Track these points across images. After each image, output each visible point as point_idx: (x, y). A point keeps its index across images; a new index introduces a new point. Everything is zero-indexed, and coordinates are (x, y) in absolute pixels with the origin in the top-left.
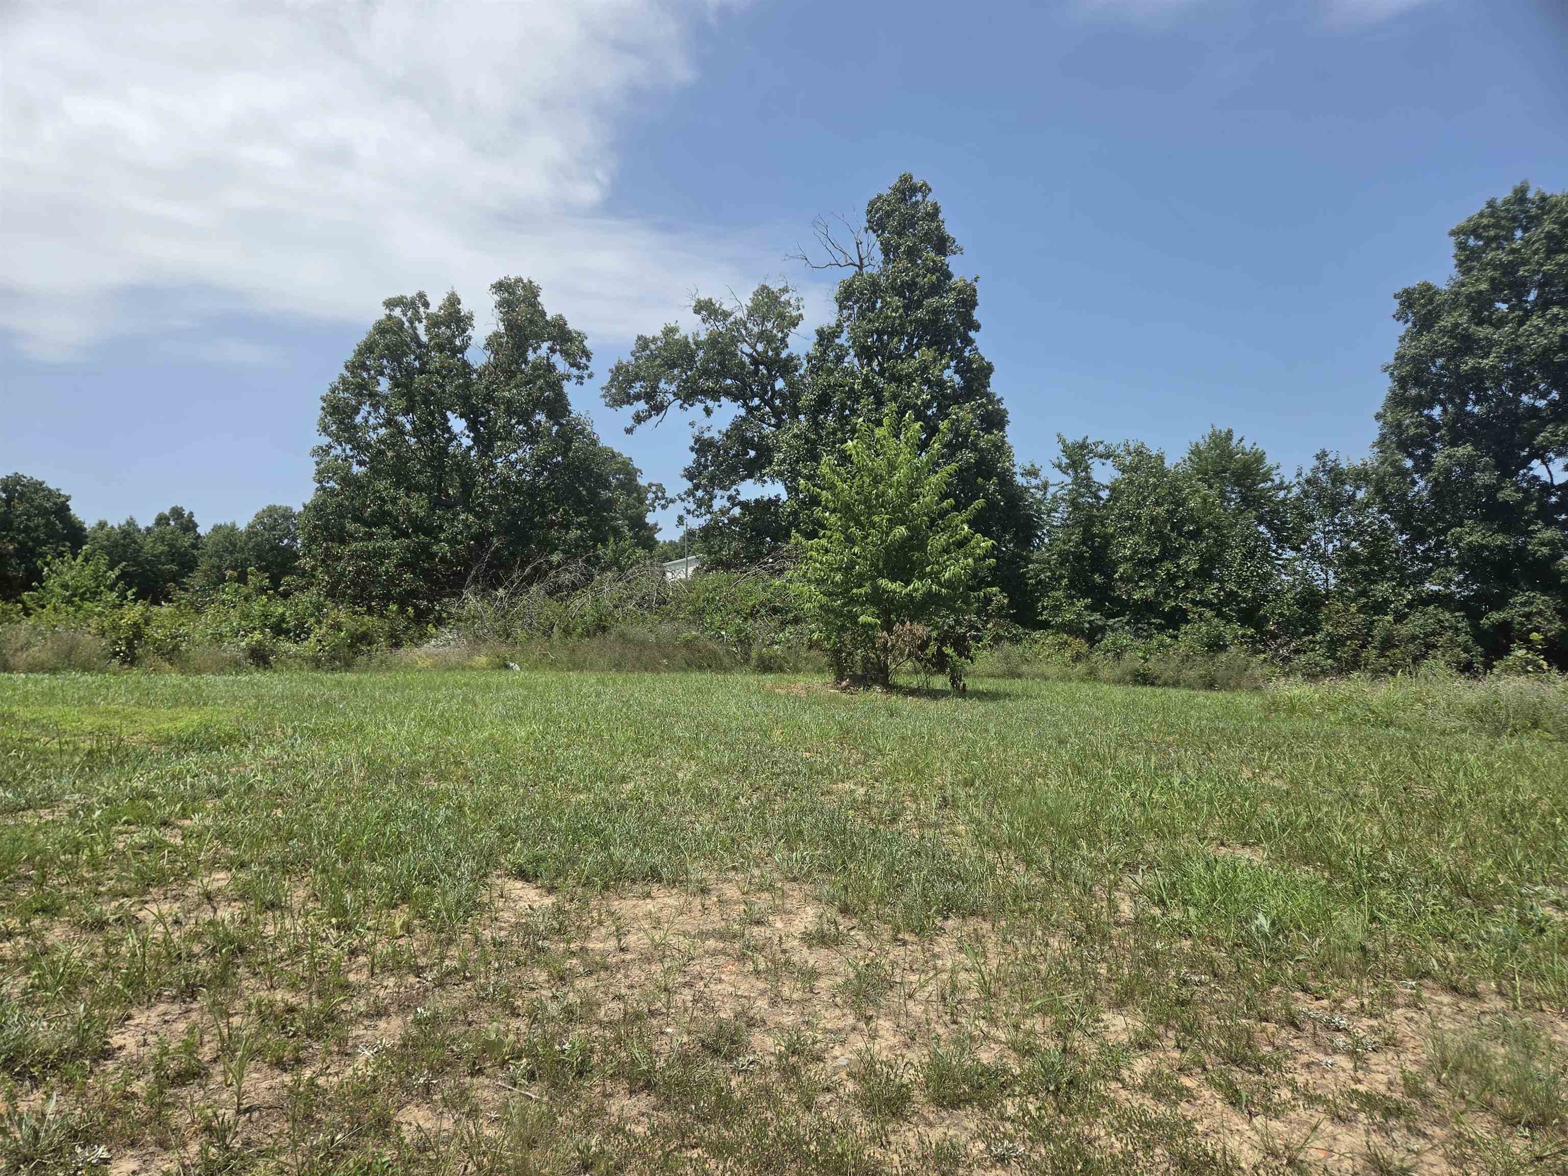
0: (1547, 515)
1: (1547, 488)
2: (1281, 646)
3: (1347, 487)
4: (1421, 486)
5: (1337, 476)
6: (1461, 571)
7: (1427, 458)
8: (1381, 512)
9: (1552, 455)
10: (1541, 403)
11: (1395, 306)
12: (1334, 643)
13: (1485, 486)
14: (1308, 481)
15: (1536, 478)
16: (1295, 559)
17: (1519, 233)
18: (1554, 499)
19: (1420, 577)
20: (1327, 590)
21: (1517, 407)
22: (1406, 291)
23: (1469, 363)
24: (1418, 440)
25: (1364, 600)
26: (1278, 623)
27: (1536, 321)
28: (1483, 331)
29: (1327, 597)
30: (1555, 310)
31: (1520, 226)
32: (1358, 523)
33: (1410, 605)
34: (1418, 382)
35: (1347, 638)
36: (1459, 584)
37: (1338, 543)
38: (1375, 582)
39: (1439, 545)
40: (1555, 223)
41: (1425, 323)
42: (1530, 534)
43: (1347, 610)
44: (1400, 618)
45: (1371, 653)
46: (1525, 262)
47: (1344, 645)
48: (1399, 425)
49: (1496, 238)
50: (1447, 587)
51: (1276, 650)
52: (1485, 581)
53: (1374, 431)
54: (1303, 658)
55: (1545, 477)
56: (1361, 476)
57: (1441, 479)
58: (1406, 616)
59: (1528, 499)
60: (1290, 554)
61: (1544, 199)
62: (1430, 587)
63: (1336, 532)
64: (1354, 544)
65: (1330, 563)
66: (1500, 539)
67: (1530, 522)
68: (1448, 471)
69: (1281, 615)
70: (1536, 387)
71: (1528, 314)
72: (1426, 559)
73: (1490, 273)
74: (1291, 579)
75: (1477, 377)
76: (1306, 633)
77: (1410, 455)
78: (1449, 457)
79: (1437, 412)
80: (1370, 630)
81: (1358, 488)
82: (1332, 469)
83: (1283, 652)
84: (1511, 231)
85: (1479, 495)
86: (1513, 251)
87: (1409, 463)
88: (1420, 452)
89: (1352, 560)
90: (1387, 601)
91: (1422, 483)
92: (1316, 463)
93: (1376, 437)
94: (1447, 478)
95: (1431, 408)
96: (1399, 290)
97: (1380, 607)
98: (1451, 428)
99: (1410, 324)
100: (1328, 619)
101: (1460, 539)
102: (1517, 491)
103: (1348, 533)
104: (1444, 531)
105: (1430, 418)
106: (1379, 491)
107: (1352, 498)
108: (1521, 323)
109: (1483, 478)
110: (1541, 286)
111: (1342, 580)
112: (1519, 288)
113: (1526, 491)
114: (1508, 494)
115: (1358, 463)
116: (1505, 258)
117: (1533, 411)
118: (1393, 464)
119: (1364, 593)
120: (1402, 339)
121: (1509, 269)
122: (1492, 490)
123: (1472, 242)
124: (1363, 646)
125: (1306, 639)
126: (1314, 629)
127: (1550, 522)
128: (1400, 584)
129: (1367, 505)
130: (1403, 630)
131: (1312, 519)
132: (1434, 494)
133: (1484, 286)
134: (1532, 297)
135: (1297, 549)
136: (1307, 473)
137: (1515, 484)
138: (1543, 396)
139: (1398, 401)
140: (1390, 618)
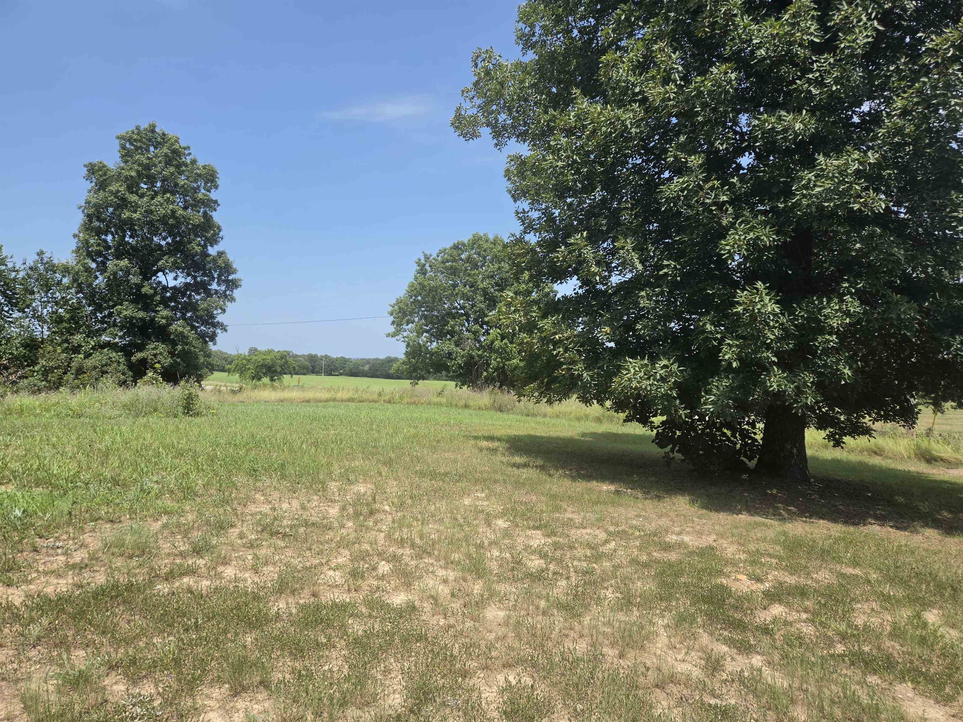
0: (165, 302)
1: (165, 288)
2: (11, 374)
3: (57, 275)
4: (100, 281)
5: (51, 268)
6: (121, 330)
7: (104, 263)
8: (77, 293)
9: (167, 271)
10: (163, 243)
11: (84, 171)
12: (46, 372)
13: (136, 284)
14: (31, 268)
15: (160, 282)
16: (21, 318)
17: (152, 149)
18: (168, 294)
19: (99, 333)
20: (43, 338)
21: (151, 243)
22: (90, 164)
23: (126, 214)
24: (99, 253)
25: (66, 345)
26: (9, 359)
27: (159, 198)
28: (133, 198)
29: (42, 342)
30: (168, 195)
31: (153, 145)
32: (63, 298)
33: (93, 348)
34: (99, 219)
35: (55, 368)
36: (121, 337)
37: (50, 310)
38: (72, 334)
39: (110, 315)
40: (169, 149)
41: (102, 186)
42: (157, 312)
43: (55, 351)
44: (88, 356)
45: (70, 377)
46: (155, 166)
47: (53, 372)
48: (87, 242)
49: (140, 147)
50: (114, 339)
51: (7, 377)
52: (134, 336)
53: (73, 244)
54: (25, 381)
55: (164, 283)
56: (66, 270)
57: (111, 277)
58: (91, 354)
59: (156, 294)
60: (16, 314)
61: (164, 134)
62: (105, 338)
63: (49, 302)
64: (60, 310)
65: (45, 322)
66: (141, 314)
67: (156, 306)
68: (115, 274)
69: (11, 354)
70: (161, 234)
71: (156, 193)
72: (102, 322)
73: (136, 167)
74: (18, 330)
75: (130, 223)
76: (28, 366)
77: (94, 261)
78: (116, 265)
79: (109, 238)
80: (69, 363)
81: (64, 276)
82: (47, 263)
83: (13, 378)
84: (148, 146)
85: (132, 288)
86: (149, 158)
87: (94, 265)
88: (100, 259)
89: (59, 320)
90: (80, 346)
91: (101, 278)
92: (37, 257)
93: (74, 248)
94: (115, 277)
95: (106, 235)
96: (87, 163)
97: (76, 350)
98: (117, 249)
99: (93, 184)
100: (43, 356)
101: (121, 313)
102: (151, 289)
103: (57, 303)
104: (113, 307)
105: (105, 241)
106: (75, 280)
107: (59, 283)
108: (153, 198)
109: (134, 279)
110: (163, 181)
111: (53, 332)
112: (151, 180)
113: (155, 289)
114: (146, 290)
115: (64, 261)
116: (146, 162)
117: (160, 246)
118: (84, 265)
119: (66, 341)
120: (90, 191)
121: (147, 167)
122: (139, 287)
123: (128, 145)
124: (65, 373)
125: (27, 369)
126: (34, 363)
127: (166, 306)
128: (88, 336)
129: (68, 288)
130: (89, 363)
131: (33, 293)
132: (108, 285)
133: (133, 174)
134: (159, 184)
135: (22, 311)
136: (30, 263)
137: (150, 284)
138: (164, 239)
139: (87, 227)
140: (82, 356)
